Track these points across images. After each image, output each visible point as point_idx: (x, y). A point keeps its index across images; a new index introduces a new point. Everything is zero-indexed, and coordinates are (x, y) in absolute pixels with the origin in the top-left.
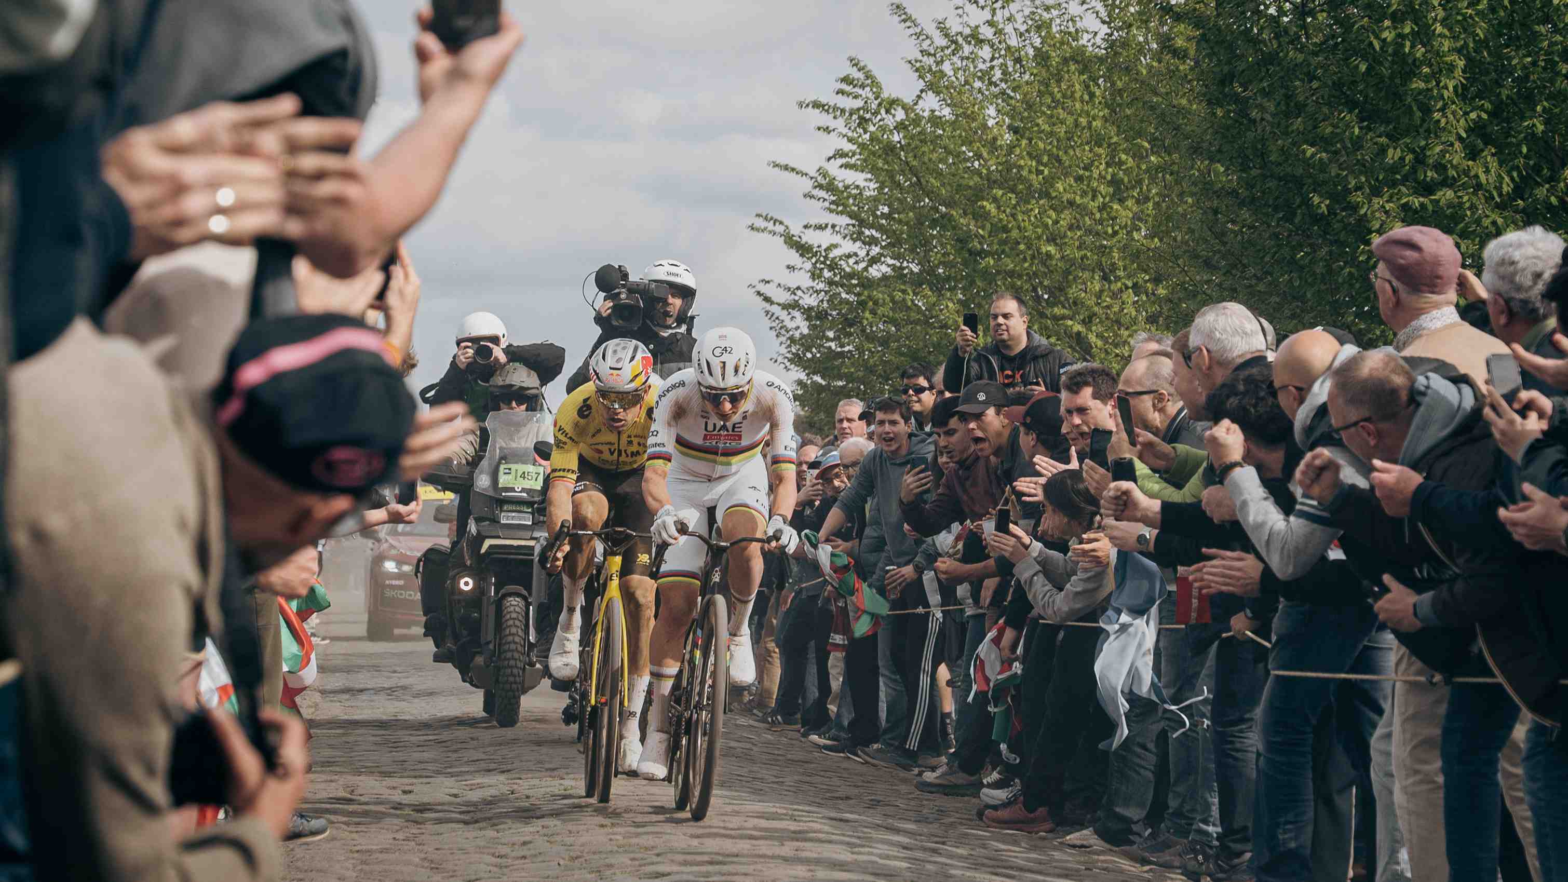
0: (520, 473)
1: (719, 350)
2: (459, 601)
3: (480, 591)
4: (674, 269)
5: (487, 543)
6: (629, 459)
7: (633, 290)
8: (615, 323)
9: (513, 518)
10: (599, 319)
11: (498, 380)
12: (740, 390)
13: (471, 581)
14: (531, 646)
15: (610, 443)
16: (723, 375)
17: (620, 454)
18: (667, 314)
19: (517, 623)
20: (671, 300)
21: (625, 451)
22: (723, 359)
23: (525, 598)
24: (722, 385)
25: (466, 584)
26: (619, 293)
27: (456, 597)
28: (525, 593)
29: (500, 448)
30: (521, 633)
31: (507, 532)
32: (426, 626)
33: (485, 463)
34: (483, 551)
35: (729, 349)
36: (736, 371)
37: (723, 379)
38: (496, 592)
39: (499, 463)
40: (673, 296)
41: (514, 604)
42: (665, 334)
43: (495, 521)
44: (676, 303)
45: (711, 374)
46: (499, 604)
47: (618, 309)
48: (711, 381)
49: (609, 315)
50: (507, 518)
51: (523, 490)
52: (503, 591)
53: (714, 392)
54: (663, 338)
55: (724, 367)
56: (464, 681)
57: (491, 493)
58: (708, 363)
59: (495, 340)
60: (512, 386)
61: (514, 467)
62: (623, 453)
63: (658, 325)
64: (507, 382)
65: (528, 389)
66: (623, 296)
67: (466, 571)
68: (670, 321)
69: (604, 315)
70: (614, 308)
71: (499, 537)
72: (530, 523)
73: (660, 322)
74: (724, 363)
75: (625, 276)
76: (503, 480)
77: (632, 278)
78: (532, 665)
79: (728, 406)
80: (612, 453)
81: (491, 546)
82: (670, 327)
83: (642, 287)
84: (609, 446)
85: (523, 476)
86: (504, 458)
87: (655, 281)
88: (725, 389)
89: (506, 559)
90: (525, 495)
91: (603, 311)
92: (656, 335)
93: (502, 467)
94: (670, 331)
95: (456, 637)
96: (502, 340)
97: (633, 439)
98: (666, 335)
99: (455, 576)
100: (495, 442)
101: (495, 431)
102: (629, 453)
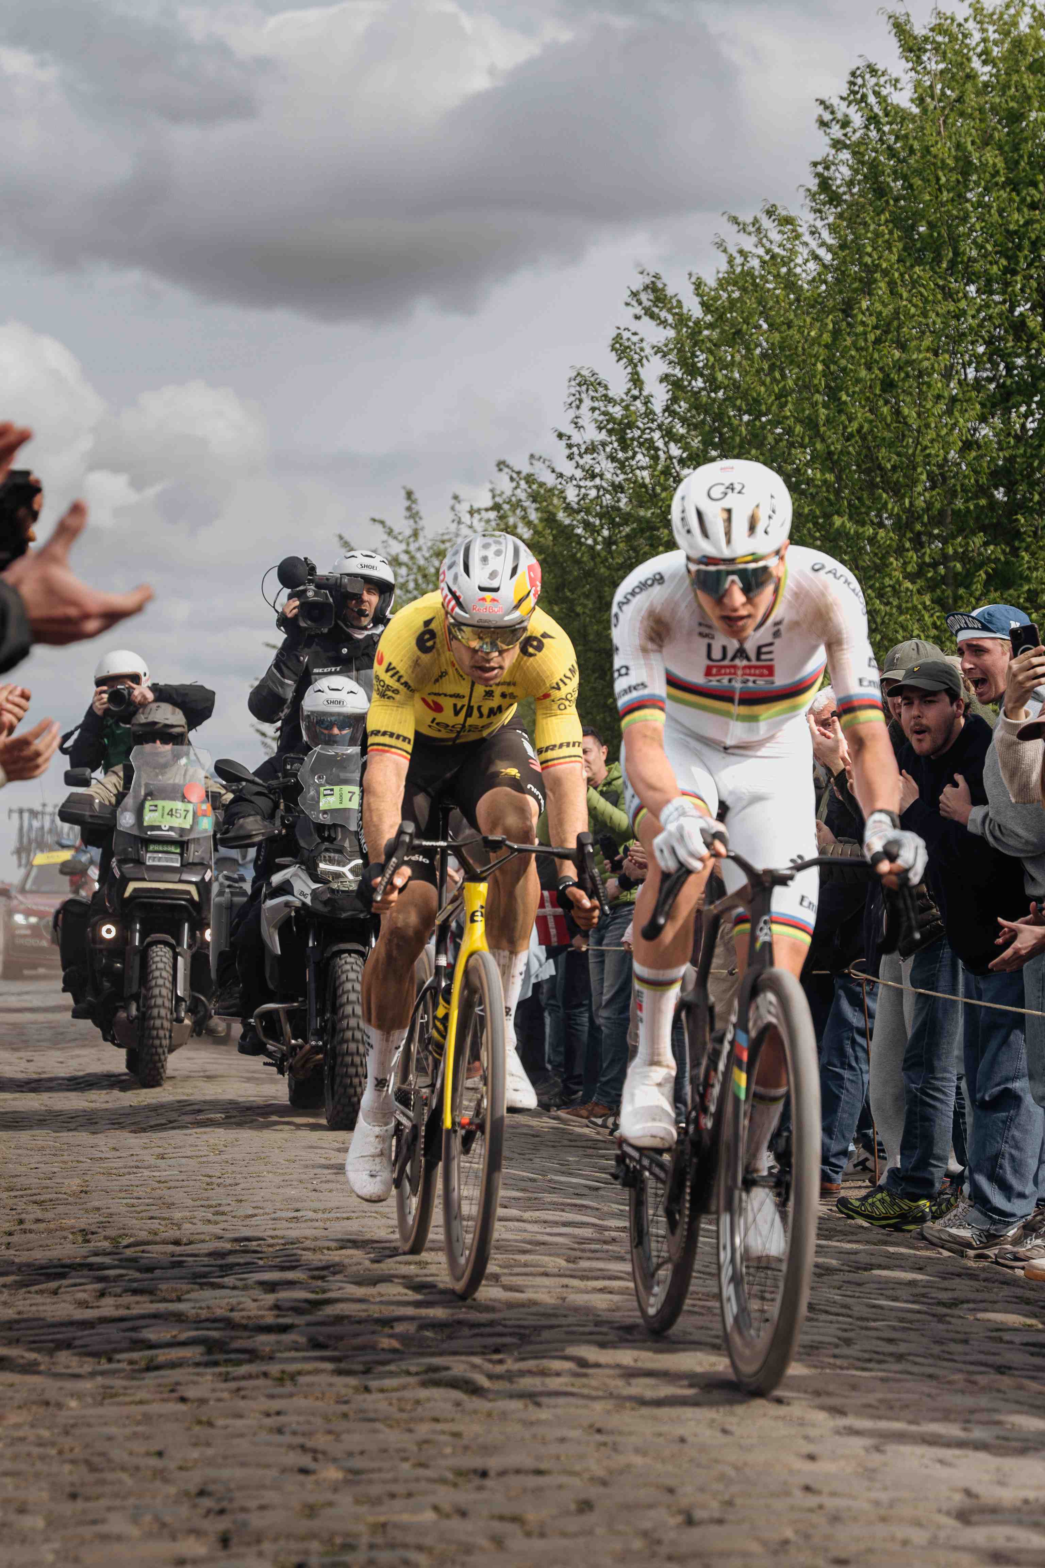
0: (167, 810)
1: (722, 489)
2: (101, 951)
3: (123, 938)
4: (368, 561)
5: (132, 886)
6: (485, 721)
7: (322, 584)
8: (303, 624)
9: (160, 859)
10: (283, 621)
11: (142, 718)
12: (761, 564)
13: (113, 929)
14: (179, 999)
15: (457, 696)
16: (728, 534)
17: (469, 714)
18: (362, 613)
19: (164, 974)
20: (366, 597)
21: (479, 708)
22: (726, 503)
23: (172, 947)
24: (727, 553)
25: (109, 931)
26: (305, 591)
27: (98, 946)
28: (173, 942)
29: (147, 785)
30: (168, 985)
31: (156, 875)
32: (65, 981)
33: (129, 801)
34: (127, 894)
35: (738, 487)
36: (752, 528)
37: (729, 542)
38: (142, 940)
39: (145, 799)
40: (369, 592)
41: (161, 955)
42: (360, 635)
43: (139, 862)
44: (372, 600)
45: (705, 533)
46: (144, 955)
47: (307, 609)
48: (708, 548)
49: (296, 616)
50: (152, 859)
51: (171, 829)
52: (149, 939)
53: (712, 568)
54: (360, 640)
55: (729, 520)
56: (105, 1039)
57: (135, 832)
58: (700, 514)
59: (135, 678)
60: (155, 723)
61: (160, 803)
62: (475, 713)
63: (353, 627)
64: (150, 719)
65: (173, 726)
66: (310, 594)
67: (108, 918)
68: (365, 621)
69: (290, 615)
70: (301, 607)
71: (144, 880)
72: (178, 865)
73: (355, 623)
74: (729, 511)
75: (312, 569)
76: (149, 818)
77: (321, 571)
78: (181, 1021)
79: (738, 598)
80: (457, 713)
81: (135, 890)
82: (365, 628)
83: (332, 581)
84: (453, 700)
85: (171, 813)
86: (150, 794)
87: (348, 575)
88: (732, 561)
89: (152, 904)
90: (172, 833)
91: (287, 611)
92: (350, 638)
93: (148, 804)
94: (366, 633)
95: (97, 991)
96: (144, 679)
97: (494, 688)
98: (360, 637)
99: (96, 924)
100: (139, 777)
101: (139, 768)
102: (485, 711)
